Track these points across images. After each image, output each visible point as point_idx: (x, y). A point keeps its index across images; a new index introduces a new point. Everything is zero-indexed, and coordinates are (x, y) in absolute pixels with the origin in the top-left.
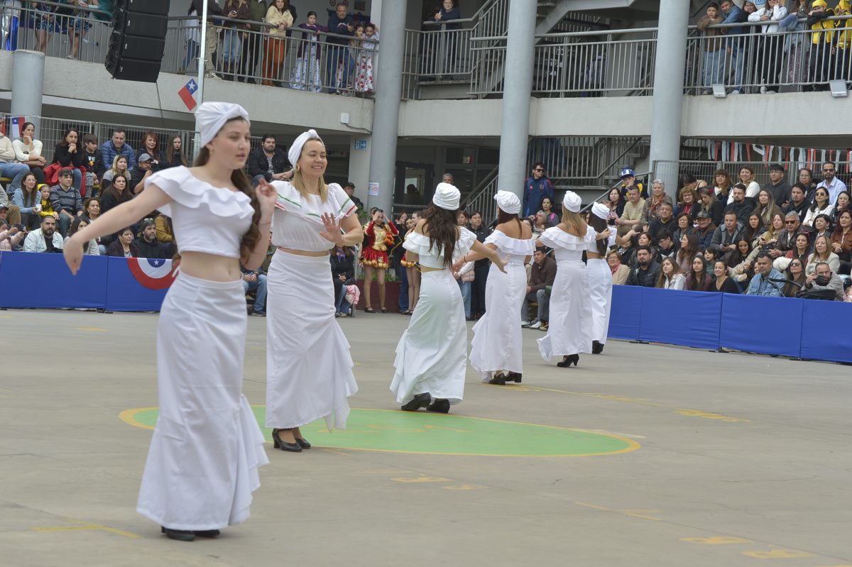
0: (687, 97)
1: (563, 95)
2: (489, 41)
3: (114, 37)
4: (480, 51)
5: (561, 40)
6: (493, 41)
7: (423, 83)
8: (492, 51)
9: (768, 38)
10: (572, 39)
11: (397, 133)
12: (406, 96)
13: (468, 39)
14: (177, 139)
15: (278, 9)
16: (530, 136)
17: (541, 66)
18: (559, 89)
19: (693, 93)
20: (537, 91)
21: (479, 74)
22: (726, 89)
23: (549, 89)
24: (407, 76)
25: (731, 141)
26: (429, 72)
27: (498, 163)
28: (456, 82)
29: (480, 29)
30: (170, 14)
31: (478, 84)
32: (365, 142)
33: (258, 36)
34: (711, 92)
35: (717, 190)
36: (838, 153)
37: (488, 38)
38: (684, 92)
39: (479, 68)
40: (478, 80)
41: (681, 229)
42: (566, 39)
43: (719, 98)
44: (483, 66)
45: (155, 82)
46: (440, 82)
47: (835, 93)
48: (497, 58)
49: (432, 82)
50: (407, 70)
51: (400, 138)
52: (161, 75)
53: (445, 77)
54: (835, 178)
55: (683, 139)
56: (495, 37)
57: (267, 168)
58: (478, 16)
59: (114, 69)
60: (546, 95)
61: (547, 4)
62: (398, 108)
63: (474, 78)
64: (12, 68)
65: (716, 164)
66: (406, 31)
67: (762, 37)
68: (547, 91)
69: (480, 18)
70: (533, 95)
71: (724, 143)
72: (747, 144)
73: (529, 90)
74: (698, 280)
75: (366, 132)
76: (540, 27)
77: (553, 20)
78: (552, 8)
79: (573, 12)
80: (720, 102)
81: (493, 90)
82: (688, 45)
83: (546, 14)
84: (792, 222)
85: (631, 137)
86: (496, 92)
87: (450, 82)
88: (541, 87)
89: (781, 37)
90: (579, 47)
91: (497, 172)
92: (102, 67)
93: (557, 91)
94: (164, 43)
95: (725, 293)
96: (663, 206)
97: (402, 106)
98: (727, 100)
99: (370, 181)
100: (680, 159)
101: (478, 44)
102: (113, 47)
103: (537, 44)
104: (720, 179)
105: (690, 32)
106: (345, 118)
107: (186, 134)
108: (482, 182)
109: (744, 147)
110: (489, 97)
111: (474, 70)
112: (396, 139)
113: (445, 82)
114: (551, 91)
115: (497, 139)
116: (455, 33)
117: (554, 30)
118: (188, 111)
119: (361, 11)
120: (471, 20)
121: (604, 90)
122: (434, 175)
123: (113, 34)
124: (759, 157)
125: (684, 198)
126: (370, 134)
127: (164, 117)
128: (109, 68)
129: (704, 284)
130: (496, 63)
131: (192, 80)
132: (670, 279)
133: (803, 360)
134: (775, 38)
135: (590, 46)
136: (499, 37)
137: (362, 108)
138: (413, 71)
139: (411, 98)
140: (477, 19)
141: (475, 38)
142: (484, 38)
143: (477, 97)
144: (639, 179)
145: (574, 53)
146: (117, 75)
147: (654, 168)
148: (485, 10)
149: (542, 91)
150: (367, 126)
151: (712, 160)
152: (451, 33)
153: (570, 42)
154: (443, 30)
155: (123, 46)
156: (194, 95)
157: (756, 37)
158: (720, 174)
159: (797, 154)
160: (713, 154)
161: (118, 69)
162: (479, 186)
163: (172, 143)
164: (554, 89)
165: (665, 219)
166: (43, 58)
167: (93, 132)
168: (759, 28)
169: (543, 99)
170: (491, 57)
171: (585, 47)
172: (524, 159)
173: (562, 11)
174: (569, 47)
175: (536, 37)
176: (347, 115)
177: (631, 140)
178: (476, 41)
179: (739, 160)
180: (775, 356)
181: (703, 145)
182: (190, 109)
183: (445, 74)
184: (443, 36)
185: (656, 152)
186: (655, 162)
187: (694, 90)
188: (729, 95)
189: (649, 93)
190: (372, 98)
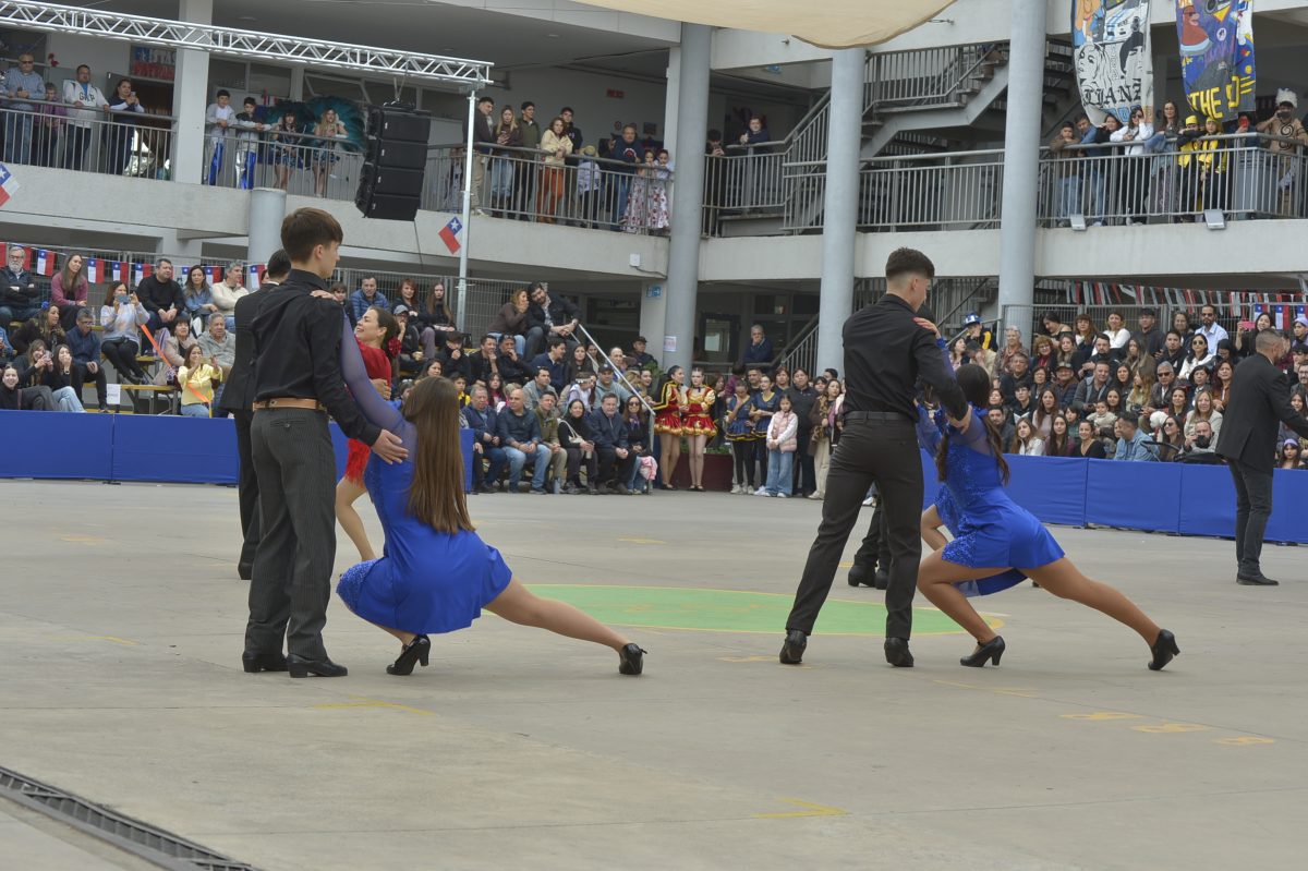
0: (1041, 231)
1: (894, 229)
2: (805, 167)
3: (366, 169)
4: (795, 179)
5: (890, 164)
6: (810, 166)
7: (727, 217)
8: (808, 178)
9: (1133, 160)
10: (903, 163)
11: (697, 277)
12: (707, 231)
13: (781, 166)
14: (439, 287)
15: (556, 134)
16: (856, 278)
17: (867, 196)
18: (889, 222)
19: (1047, 225)
20: (863, 225)
21: (794, 205)
22: (1087, 221)
23: (878, 222)
24: (708, 210)
25: (1093, 281)
26: (734, 205)
27: (818, 311)
28: (767, 216)
29: (794, 153)
30: (431, 142)
31: (793, 217)
32: (659, 288)
33: (532, 165)
34: (1068, 224)
35: (1079, 339)
36: (1219, 295)
37: (804, 163)
38: (1037, 225)
39: (794, 200)
40: (793, 213)
41: (1036, 384)
42: (896, 164)
43: (1079, 231)
44: (798, 196)
45: (413, 220)
46: (747, 216)
47: (1211, 225)
48: (815, 186)
49: (738, 217)
50: (709, 203)
51: (700, 283)
52: (420, 214)
53: (754, 211)
54: (1215, 324)
55: (1037, 279)
56: (812, 163)
57: (544, 318)
58: (791, 139)
59: (365, 206)
60: (874, 230)
61: (874, 123)
62: (698, 247)
63: (788, 211)
64: (249, 211)
65: (1076, 308)
66: (706, 158)
67: (1126, 160)
68: (875, 224)
69: (794, 140)
70: (859, 229)
71: (1085, 283)
72: (1114, 285)
73: (853, 223)
74: (1059, 443)
75: (660, 277)
76: (866, 149)
77: (880, 141)
78: (878, 128)
79: (904, 132)
80: (1082, 239)
81: (811, 224)
82: (1040, 169)
83: (873, 135)
84: (1167, 374)
85: (976, 277)
86: (814, 227)
87: (760, 216)
88: (868, 219)
89: (1148, 160)
90: (912, 172)
91: (817, 322)
92: (353, 205)
93: (887, 224)
95: (1091, 459)
96: (1017, 358)
97: (703, 245)
98: (1087, 233)
99: (666, 335)
100: (1035, 303)
101: (792, 170)
102: (364, 181)
103: (864, 169)
104: (1083, 325)
105: (1042, 154)
106: (635, 260)
107: (449, 281)
108: (799, 334)
109: (1110, 288)
110: (806, 232)
111: (788, 201)
112: (696, 284)
113: (753, 216)
114: (881, 224)
115: (816, 283)
116: (765, 158)
117: (882, 153)
118: (450, 254)
119: (652, 136)
120: (783, 142)
121: (943, 222)
122: (740, 328)
123: (365, 166)
124: (1130, 300)
125: (1041, 349)
126: (665, 279)
127: (424, 263)
128: (359, 205)
129: (1066, 448)
130: (813, 192)
131: (455, 218)
132: (1026, 444)
133: (1182, 535)
134: (1140, 160)
135: (925, 171)
136: (817, 162)
137: (656, 248)
138: (715, 204)
139: (713, 234)
140: (790, 142)
141: (789, 164)
142: (799, 163)
143: (791, 233)
144: (986, 326)
145: (906, 180)
146: (369, 213)
147: (1004, 313)
148: (800, 131)
149: (869, 225)
150: (662, 270)
151: (1072, 303)
152: (759, 158)
153: (901, 167)
154: (750, 156)
155: (376, 180)
156: (457, 236)
157: (1119, 160)
158: (1082, 319)
159: (1173, 295)
160: (1074, 297)
161: (370, 206)
162: (796, 338)
163: (433, 291)
164: (884, 222)
165: (1019, 373)
166: (284, 197)
167: (341, 279)
168: (1121, 150)
169: (870, 234)
170: (808, 186)
171: (919, 172)
172: (850, 305)
173: (892, 130)
174: (900, 172)
175: (861, 162)
176: (638, 257)
177: (975, 282)
178: (790, 168)
179: (1107, 303)
180: (1149, 531)
181: (1060, 287)
182: (453, 251)
183: (754, 206)
184: (751, 162)
185: (1006, 294)
186: (1005, 307)
187: (1049, 221)
188: (1090, 228)
189: (997, 225)
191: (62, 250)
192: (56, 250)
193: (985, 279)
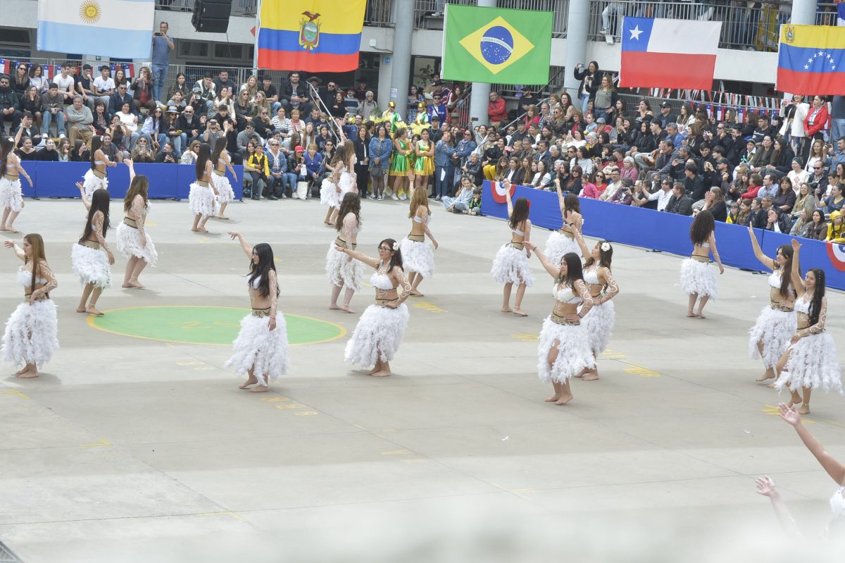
0: (591, 43)
3: (197, 3)
7: (429, 17)
11: (410, 53)
12: (417, 27)
19: (595, 40)
22: (614, 38)
24: (418, 12)
26: (433, 9)
32: (389, 59)
34: (604, 40)
38: (588, 39)
43: (610, 44)
45: (225, 32)
49: (435, 17)
50: (418, 8)
51: (412, 56)
59: (196, 25)
62: (411, 35)
75: (389, 52)
80: (610, 47)
82: (592, 6)
91: (470, 89)
94: (231, 6)
97: (414, 33)
98: (614, 46)
99: (392, 87)
106: (373, 43)
112: (410, 57)
126: (392, 54)
128: (194, 23)
137: (386, 35)
138: (423, 8)
139: (421, 27)
146: (199, 29)
150: (390, 48)
155: (202, 10)
161: (199, 25)
176: (375, 41)
177: (557, 69)
185: (568, 81)
186: (566, 89)
187: (596, 37)
188: (617, 43)
189: (565, 37)
190: (393, 28)
191: (14, 59)
192: (11, 59)
193: (563, 68)
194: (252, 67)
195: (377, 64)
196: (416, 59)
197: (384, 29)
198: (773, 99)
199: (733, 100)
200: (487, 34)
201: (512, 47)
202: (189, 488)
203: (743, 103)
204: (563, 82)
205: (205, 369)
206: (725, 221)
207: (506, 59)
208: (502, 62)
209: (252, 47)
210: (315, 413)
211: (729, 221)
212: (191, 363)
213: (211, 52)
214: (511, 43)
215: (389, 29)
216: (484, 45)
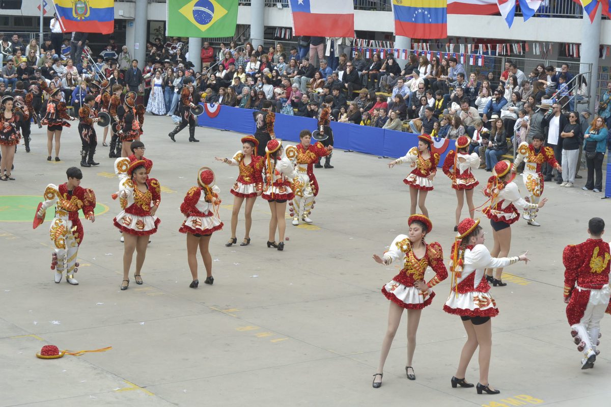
0: (267, 8)
11: (147, 19)
12: (150, 1)
19: (270, 6)
22: (282, 5)
32: (132, 23)
34: (276, 6)
38: (265, 5)
43: (280, 9)
55: (265, 27)
62: (147, 7)
71: (282, 30)
75: (132, 19)
80: (280, 11)
97: (149, 6)
98: (283, 10)
99: (135, 42)
100: (265, 39)
106: (122, 13)
112: (147, 22)
126: (134, 20)
137: (130, 7)
139: (153, 1)
150: (133, 16)
176: (122, 11)
185: (253, 34)
186: (252, 39)
188: (285, 8)
189: (250, 5)
190: (135, 2)
193: (249, 26)
194: (39, 32)
195: (125, 27)
196: (151, 23)
197: (129, 3)
198: (388, 42)
199: (362, 43)
200: (196, 5)
201: (213, 12)
202: (4, 320)
203: (368, 45)
204: (250, 35)
205: (13, 238)
206: (359, 124)
207: (210, 21)
208: (208, 23)
209: (39, 18)
210: (89, 265)
211: (362, 124)
212: (4, 235)
213: (11, 23)
214: (213, 10)
215: (131, 3)
216: (195, 12)
